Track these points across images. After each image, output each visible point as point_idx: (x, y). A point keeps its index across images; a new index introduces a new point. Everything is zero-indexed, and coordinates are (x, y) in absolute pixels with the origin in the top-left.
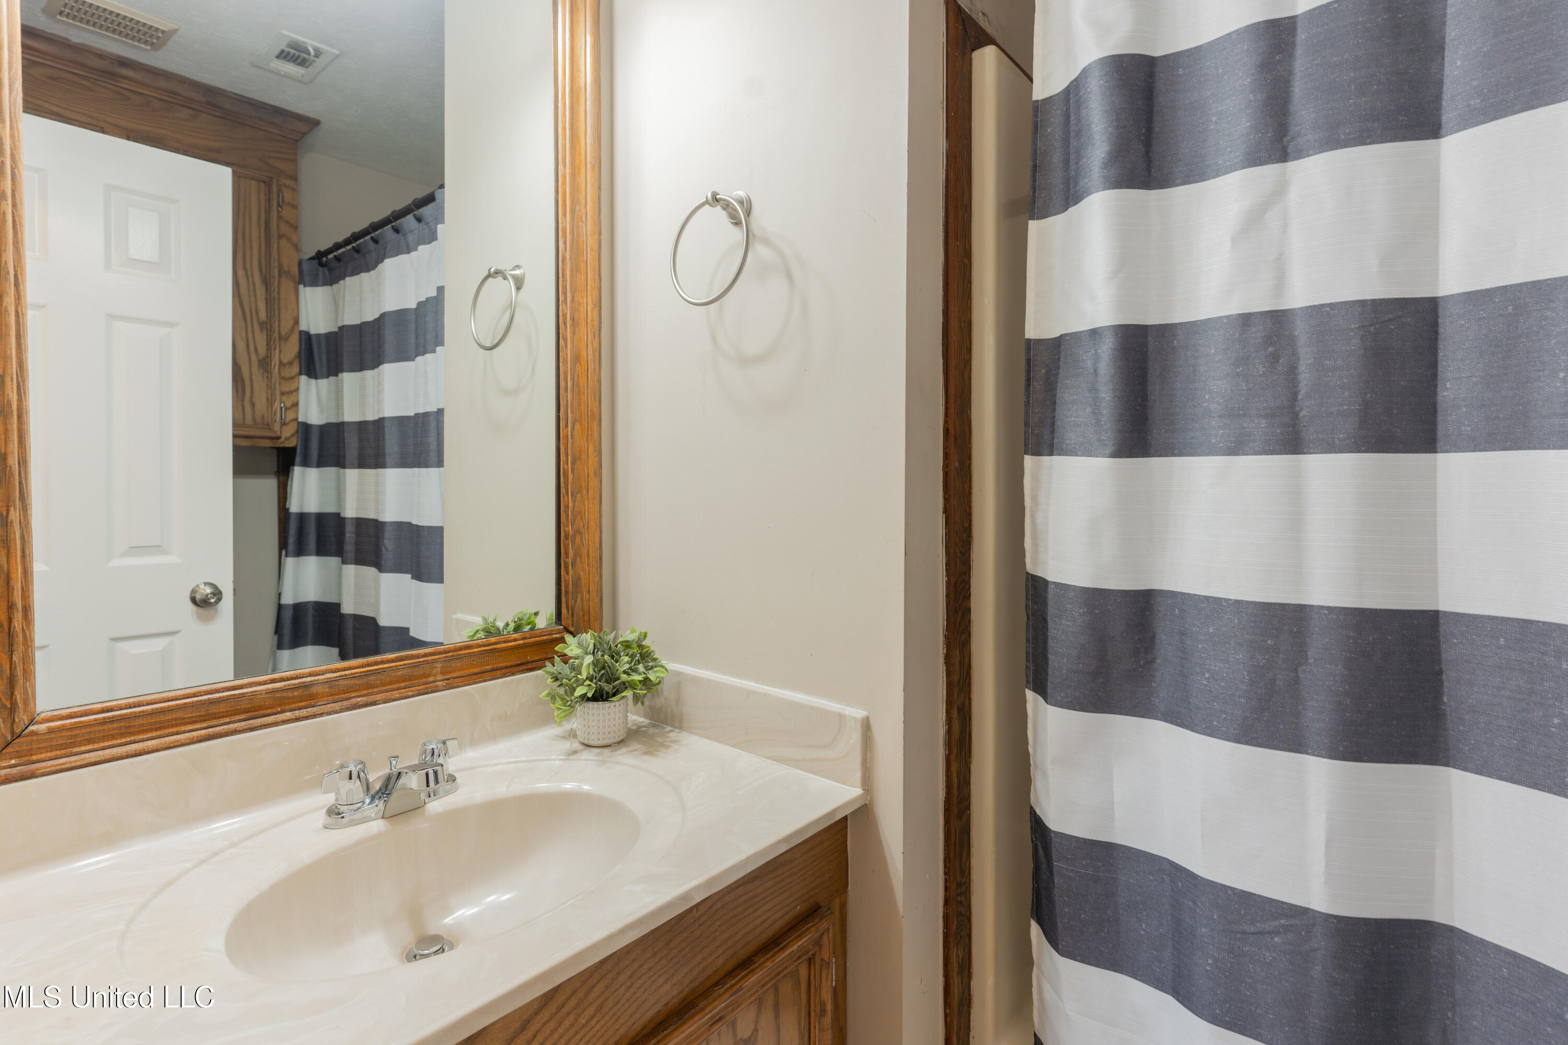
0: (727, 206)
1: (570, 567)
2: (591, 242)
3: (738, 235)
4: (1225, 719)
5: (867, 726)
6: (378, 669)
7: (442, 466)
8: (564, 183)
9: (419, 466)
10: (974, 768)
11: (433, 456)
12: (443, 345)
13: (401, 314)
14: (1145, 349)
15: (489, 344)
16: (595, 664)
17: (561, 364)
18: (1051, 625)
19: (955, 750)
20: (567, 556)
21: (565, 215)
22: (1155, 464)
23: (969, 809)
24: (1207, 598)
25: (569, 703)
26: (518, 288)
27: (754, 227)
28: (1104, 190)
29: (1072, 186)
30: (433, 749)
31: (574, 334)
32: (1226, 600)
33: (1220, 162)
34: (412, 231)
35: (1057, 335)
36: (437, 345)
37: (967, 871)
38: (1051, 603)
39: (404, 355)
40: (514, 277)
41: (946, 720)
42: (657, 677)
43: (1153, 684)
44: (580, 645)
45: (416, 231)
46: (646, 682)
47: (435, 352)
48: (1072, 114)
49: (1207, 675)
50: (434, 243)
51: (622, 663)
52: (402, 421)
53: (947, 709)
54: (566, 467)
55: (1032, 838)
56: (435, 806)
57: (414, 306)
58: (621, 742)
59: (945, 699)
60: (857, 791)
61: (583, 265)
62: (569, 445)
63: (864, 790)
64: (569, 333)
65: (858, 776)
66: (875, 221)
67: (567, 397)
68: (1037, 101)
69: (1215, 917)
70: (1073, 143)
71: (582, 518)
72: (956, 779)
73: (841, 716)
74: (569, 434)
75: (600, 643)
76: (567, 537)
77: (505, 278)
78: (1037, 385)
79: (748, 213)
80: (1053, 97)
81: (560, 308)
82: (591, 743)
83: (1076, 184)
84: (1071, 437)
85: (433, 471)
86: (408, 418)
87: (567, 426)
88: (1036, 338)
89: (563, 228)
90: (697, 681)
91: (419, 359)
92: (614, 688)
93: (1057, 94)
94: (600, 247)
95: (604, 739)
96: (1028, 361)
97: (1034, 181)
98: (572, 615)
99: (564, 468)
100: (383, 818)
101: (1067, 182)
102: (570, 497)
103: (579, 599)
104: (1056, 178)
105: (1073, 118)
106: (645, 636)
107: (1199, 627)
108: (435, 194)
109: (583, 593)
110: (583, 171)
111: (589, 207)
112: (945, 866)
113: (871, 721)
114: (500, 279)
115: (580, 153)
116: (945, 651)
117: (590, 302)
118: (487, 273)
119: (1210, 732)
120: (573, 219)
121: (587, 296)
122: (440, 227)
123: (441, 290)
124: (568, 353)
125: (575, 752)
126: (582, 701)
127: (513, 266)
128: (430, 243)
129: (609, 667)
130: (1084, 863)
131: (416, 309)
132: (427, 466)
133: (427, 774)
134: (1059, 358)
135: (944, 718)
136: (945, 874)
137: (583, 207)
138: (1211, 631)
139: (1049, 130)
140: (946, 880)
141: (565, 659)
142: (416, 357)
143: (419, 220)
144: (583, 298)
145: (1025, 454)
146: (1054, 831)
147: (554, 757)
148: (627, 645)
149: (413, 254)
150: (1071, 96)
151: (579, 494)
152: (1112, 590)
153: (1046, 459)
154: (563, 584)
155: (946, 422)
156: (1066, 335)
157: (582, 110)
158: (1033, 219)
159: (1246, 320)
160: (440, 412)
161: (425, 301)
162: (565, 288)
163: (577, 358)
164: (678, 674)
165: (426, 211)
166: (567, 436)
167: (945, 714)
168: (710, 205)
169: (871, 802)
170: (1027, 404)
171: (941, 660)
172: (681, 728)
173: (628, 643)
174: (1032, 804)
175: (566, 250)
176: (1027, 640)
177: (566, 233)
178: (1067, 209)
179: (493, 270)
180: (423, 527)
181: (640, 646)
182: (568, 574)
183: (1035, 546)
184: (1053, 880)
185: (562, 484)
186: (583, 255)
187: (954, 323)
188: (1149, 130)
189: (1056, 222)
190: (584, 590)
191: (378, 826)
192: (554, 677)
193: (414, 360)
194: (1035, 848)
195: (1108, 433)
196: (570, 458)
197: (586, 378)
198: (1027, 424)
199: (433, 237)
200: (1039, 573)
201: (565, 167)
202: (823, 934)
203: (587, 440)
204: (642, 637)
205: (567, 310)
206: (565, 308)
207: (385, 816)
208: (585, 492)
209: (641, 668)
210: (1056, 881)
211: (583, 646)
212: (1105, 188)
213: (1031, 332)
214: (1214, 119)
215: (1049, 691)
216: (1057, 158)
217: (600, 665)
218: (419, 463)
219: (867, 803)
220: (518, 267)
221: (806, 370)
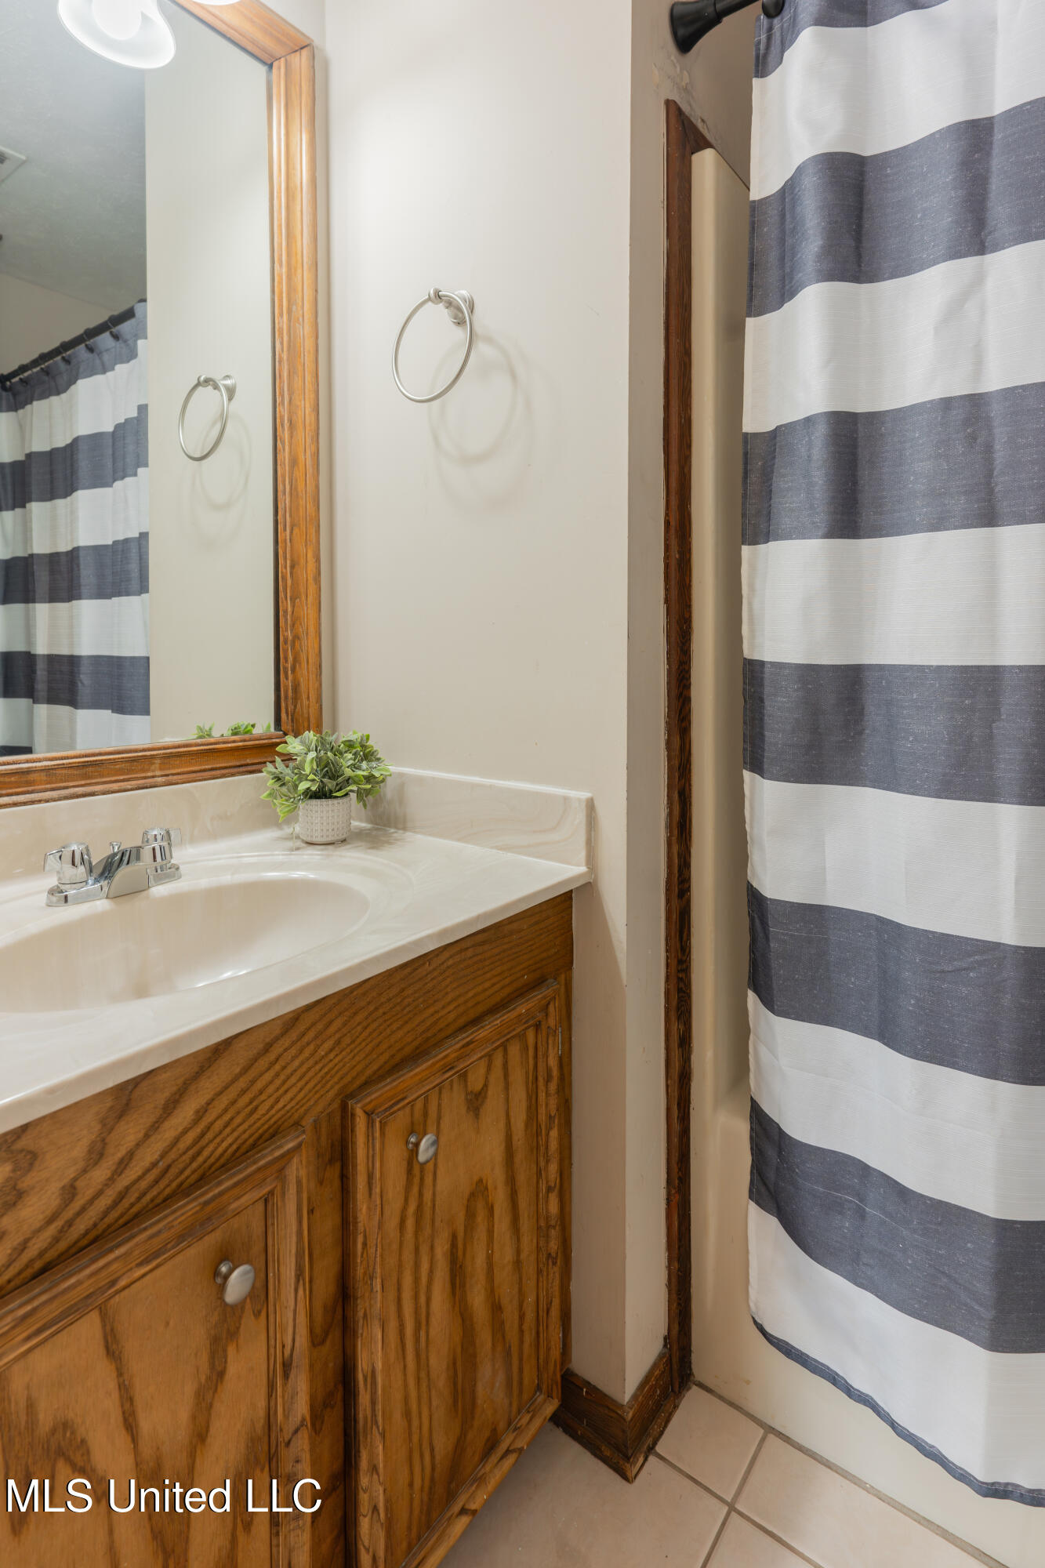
0: (450, 304)
1: (290, 672)
2: (309, 344)
3: (460, 335)
4: (927, 778)
5: (591, 806)
6: (96, 761)
7: (147, 591)
8: (280, 283)
9: (119, 594)
10: (693, 851)
11: (135, 584)
12: (146, 465)
13: (96, 438)
14: (855, 436)
15: (198, 455)
16: (318, 760)
17: (279, 467)
18: (767, 703)
19: (676, 832)
20: (286, 661)
21: (281, 315)
22: (865, 546)
23: (689, 891)
24: (911, 667)
25: (292, 800)
26: (230, 399)
27: (477, 328)
28: (817, 283)
29: (787, 282)
30: (155, 835)
31: (292, 437)
32: (929, 667)
33: (924, 256)
34: (107, 350)
35: (772, 428)
36: (138, 466)
37: (688, 950)
38: (767, 682)
39: (101, 480)
40: (226, 386)
41: (668, 804)
42: (382, 775)
43: (862, 754)
44: (303, 743)
45: (113, 350)
46: (369, 778)
47: (135, 475)
48: (787, 213)
49: (911, 739)
50: (133, 362)
51: (346, 760)
52: (98, 550)
53: (668, 792)
54: (284, 571)
55: (749, 912)
56: (159, 890)
57: (111, 429)
58: (344, 841)
59: (666, 783)
60: (583, 869)
61: (300, 368)
62: (288, 549)
63: (588, 868)
64: (286, 436)
65: (582, 855)
66: (598, 314)
67: (285, 500)
68: (754, 202)
69: (918, 961)
70: (789, 241)
71: (301, 624)
72: (677, 861)
73: (566, 799)
74: (288, 538)
75: (322, 743)
76: (286, 642)
77: (216, 387)
78: (754, 477)
79: (472, 309)
80: (769, 197)
81: (277, 409)
82: (315, 840)
83: (792, 279)
84: (785, 522)
85: (134, 600)
86: (105, 547)
87: (285, 530)
88: (753, 432)
89: (279, 328)
90: (420, 780)
91: (118, 484)
92: (337, 785)
93: (774, 194)
94: (317, 351)
95: (328, 836)
96: (746, 454)
97: (751, 279)
98: (292, 721)
99: (282, 573)
100: (107, 898)
101: (783, 279)
102: (289, 602)
103: (299, 706)
104: (772, 277)
105: (788, 216)
106: (368, 738)
107: (904, 695)
108: (135, 308)
109: (302, 700)
110: (299, 271)
111: (306, 309)
112: (667, 944)
113: (596, 803)
114: (210, 388)
115: (296, 254)
116: (666, 737)
117: (307, 405)
118: (196, 382)
119: (914, 790)
120: (289, 320)
121: (305, 400)
122: (140, 342)
123: (143, 409)
124: (285, 456)
125: (298, 849)
126: (305, 798)
127: (224, 375)
128: (128, 362)
129: (333, 763)
130: (798, 926)
131: (114, 432)
132: (128, 594)
133: (154, 849)
134: (775, 449)
135: (666, 802)
136: (667, 951)
137: (299, 308)
138: (915, 697)
139: (765, 230)
140: (667, 957)
141: (288, 758)
142: (114, 481)
143: (116, 337)
144: (300, 401)
145: (743, 544)
146: (770, 899)
147: (277, 853)
148: (350, 745)
149: (109, 374)
150: (786, 195)
151: (298, 600)
152: (824, 665)
153: (762, 547)
154: (282, 690)
155: (667, 515)
156: (781, 426)
157: (299, 208)
158: (750, 316)
159: (947, 403)
160: (144, 536)
161: (124, 423)
162: (282, 390)
163: (294, 462)
164: (401, 775)
165: (125, 328)
166: (286, 540)
167: (666, 798)
168: (433, 302)
169: (596, 880)
170: (745, 496)
171: (663, 745)
172: (405, 829)
173: (352, 743)
174: (749, 878)
175: (283, 351)
176: (745, 723)
177: (282, 334)
178: (783, 305)
179: (202, 379)
180: (125, 658)
181: (362, 746)
182: (287, 679)
183: (752, 631)
184: (769, 945)
185: (281, 588)
186: (300, 358)
187: (674, 419)
188: (860, 226)
189: (772, 319)
190: (304, 696)
191: (102, 905)
192: (275, 777)
193: (111, 486)
194: (752, 920)
195: (821, 518)
196: (288, 562)
197: (304, 483)
198: (744, 515)
199: (132, 355)
200: (756, 656)
201: (281, 265)
202: (549, 1004)
203: (306, 545)
204: (365, 738)
205: (283, 411)
206: (282, 410)
207: (111, 895)
208: (304, 598)
209: (364, 765)
210: (772, 945)
211: (305, 743)
212: (818, 281)
213: (749, 425)
214: (919, 216)
215: (766, 766)
216: (773, 257)
217: (323, 764)
218: (119, 592)
219: (592, 881)
220: (228, 377)
221: (529, 465)
